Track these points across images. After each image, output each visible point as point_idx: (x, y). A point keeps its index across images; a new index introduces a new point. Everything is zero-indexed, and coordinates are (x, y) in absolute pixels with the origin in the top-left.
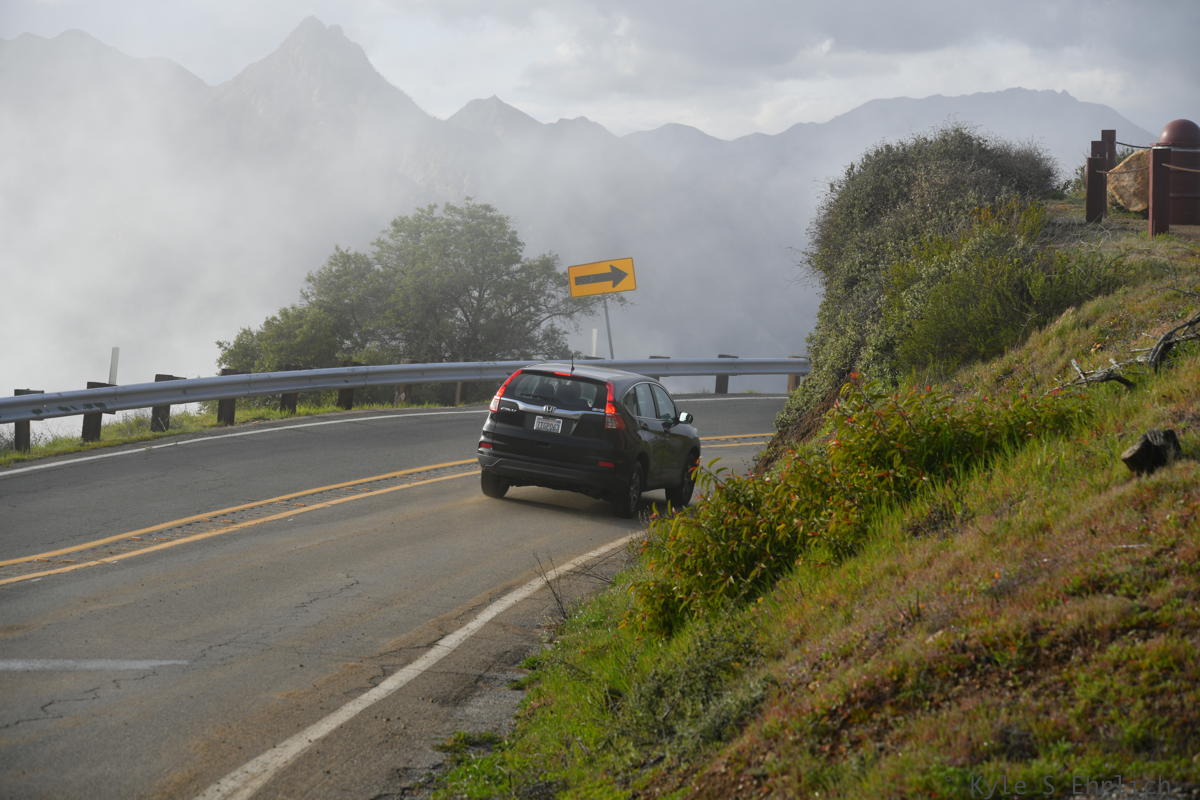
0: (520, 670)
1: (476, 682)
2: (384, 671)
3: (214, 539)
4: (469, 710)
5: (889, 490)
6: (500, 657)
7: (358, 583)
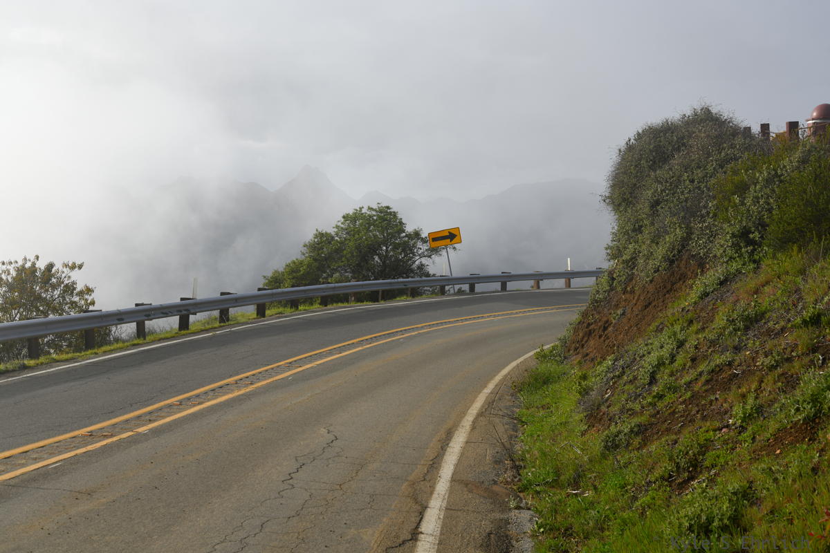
3: (234, 399)
7: (337, 438)
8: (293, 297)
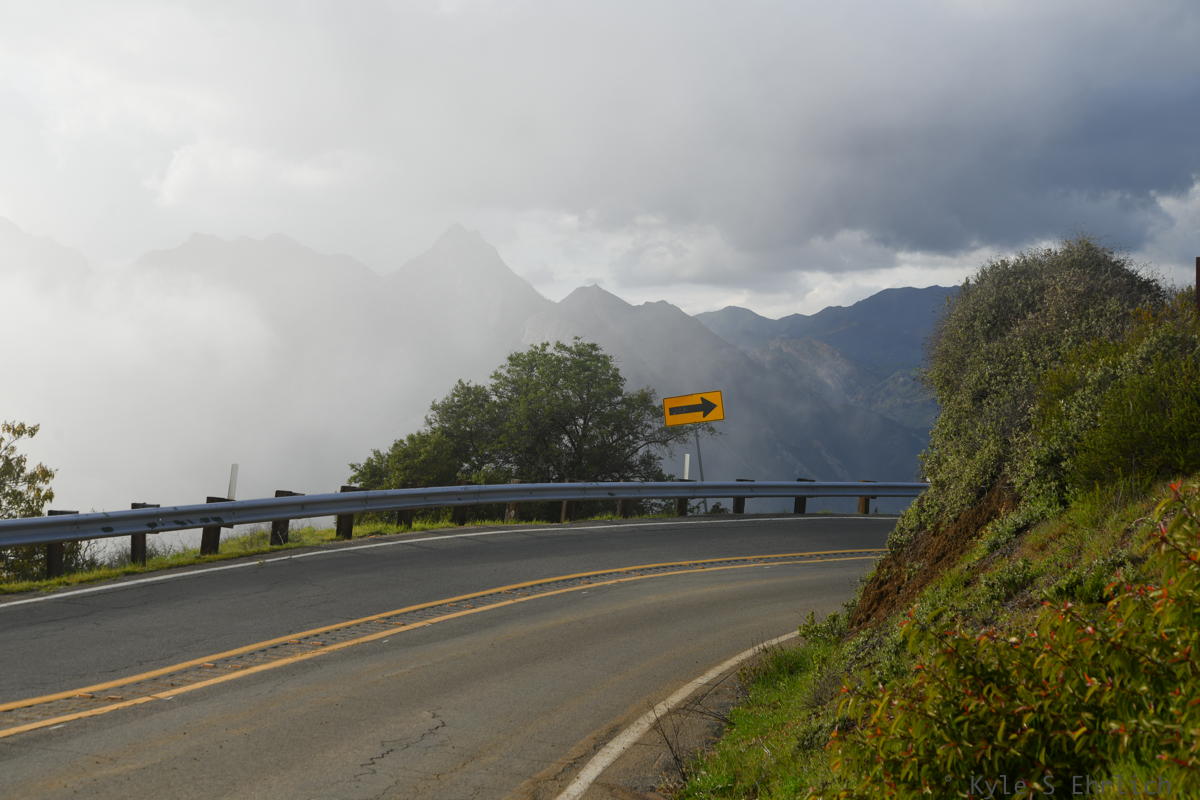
3: (297, 665)
7: (444, 725)
8: (404, 505)
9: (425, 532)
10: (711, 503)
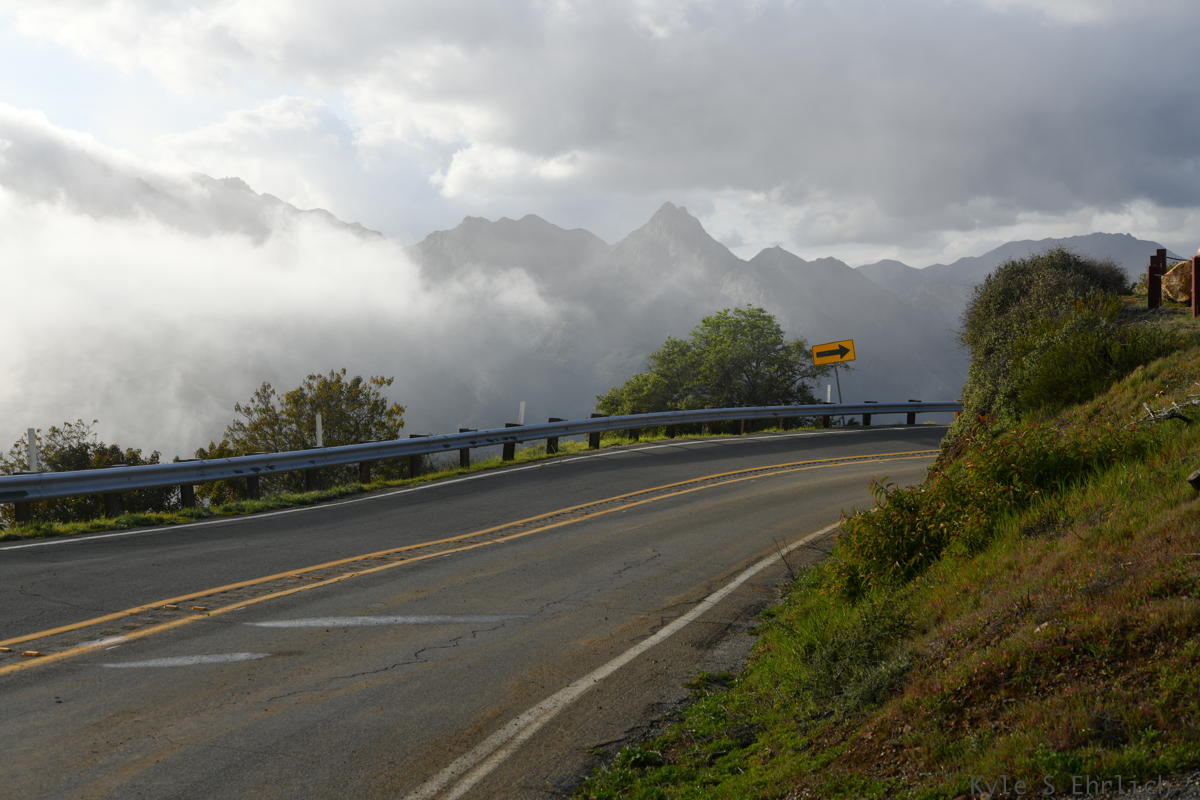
0: (759, 620)
1: (726, 629)
2: (663, 622)
3: (571, 525)
4: (715, 653)
5: (1010, 500)
6: (745, 610)
7: (659, 555)
8: (634, 425)
9: (648, 443)
10: (848, 418)
